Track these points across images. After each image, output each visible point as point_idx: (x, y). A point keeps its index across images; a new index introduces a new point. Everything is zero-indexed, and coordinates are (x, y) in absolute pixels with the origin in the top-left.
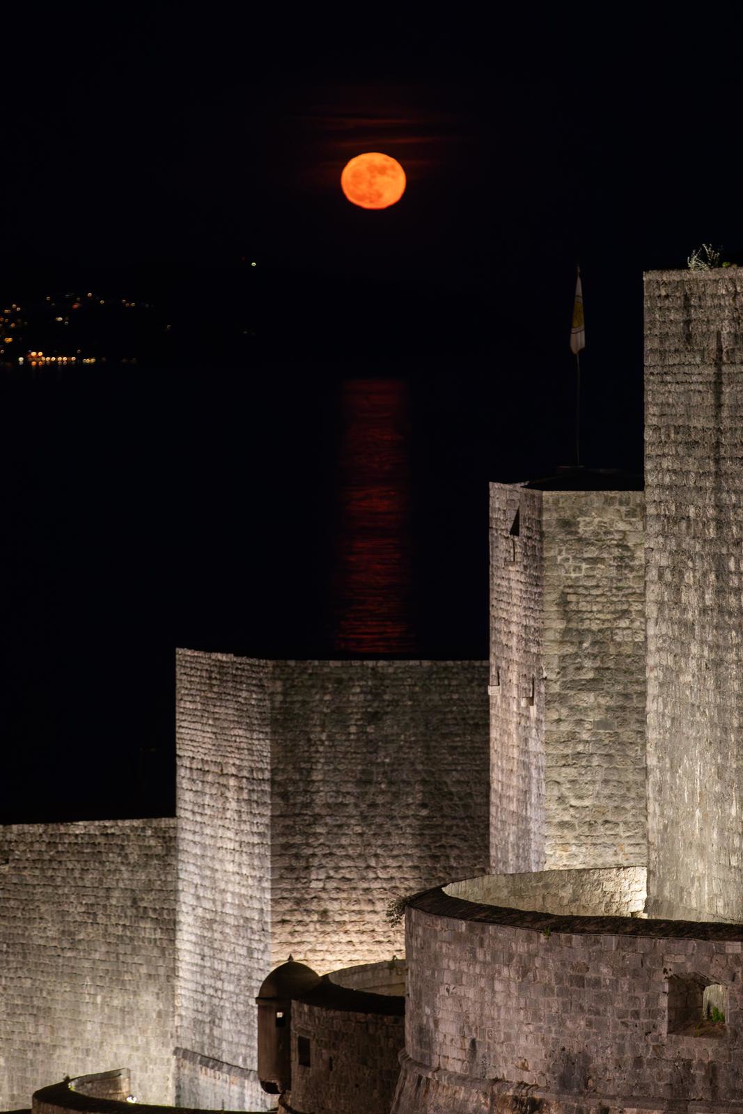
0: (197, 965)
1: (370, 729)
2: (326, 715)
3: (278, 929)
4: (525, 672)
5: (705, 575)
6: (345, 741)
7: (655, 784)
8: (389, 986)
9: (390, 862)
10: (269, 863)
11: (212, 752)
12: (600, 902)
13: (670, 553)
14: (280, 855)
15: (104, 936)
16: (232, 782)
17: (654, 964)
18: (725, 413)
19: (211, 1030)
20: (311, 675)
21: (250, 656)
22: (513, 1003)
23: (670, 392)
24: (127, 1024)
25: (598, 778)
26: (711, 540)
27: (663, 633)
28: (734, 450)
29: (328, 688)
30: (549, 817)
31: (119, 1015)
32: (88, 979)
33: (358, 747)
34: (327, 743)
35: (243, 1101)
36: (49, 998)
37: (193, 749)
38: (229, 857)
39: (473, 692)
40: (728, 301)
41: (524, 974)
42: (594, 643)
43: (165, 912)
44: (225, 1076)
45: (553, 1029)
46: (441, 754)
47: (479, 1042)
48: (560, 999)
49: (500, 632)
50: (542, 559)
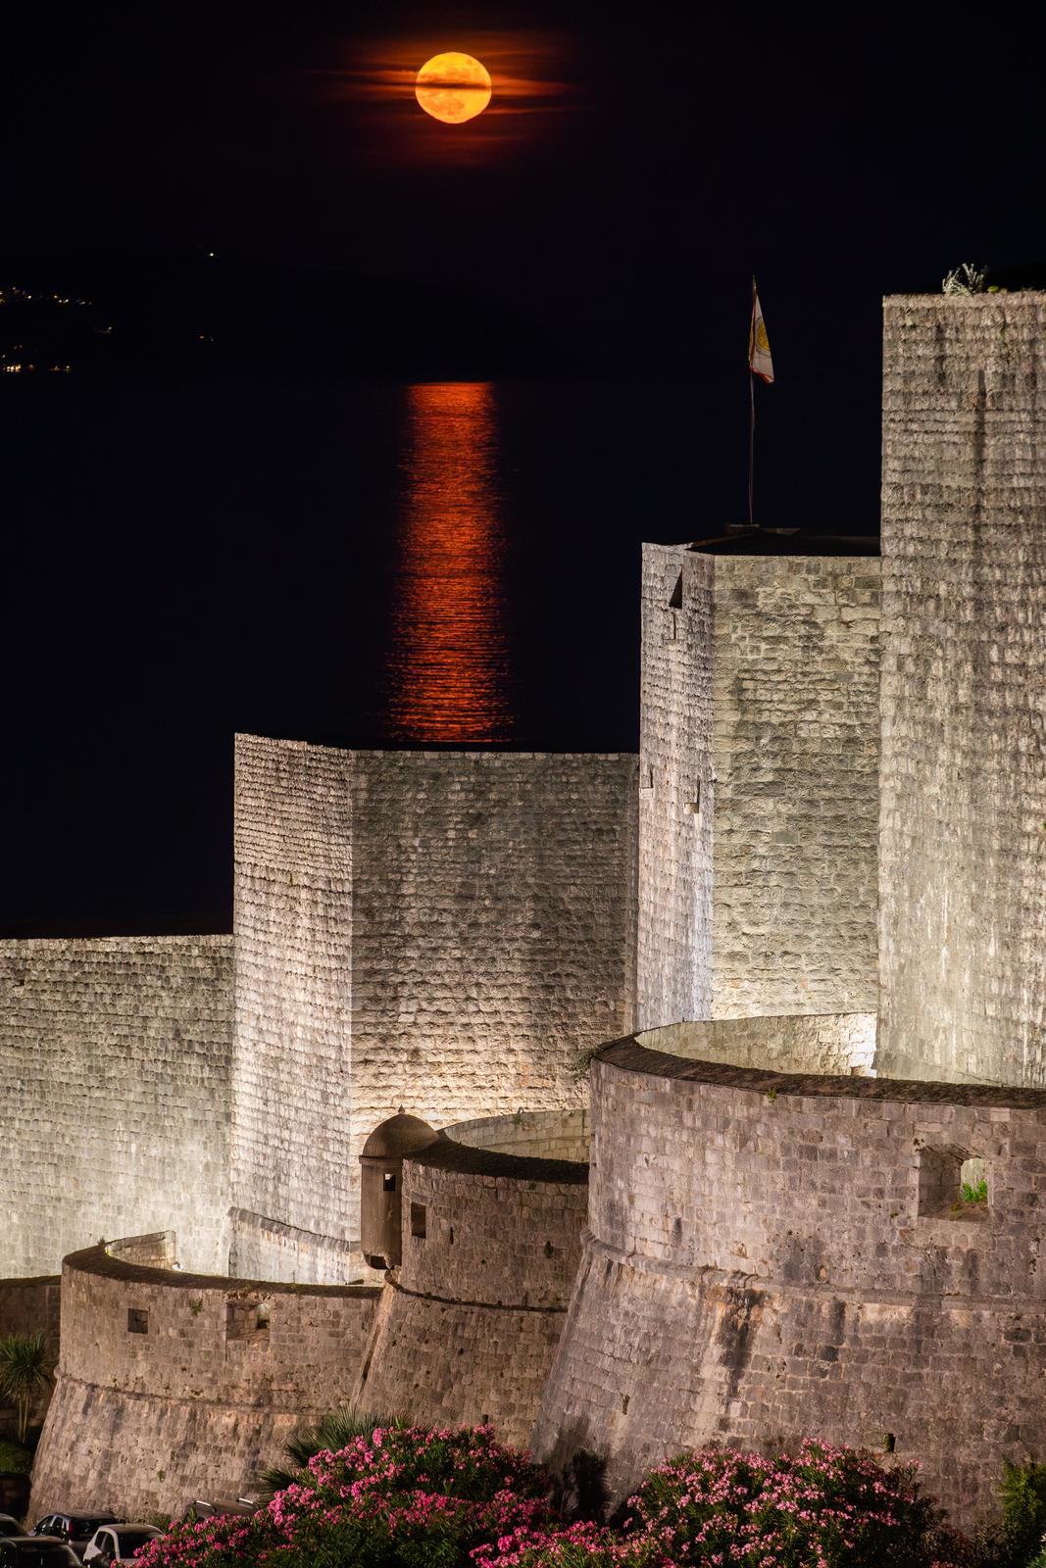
0: (258, 1110)
1: (472, 834)
2: (419, 815)
3: (360, 1070)
4: (687, 772)
5: (958, 665)
6: (442, 848)
7: (888, 915)
8: (513, 1143)
9: (494, 993)
10: (349, 991)
11: (279, 858)
12: (816, 1055)
13: (913, 638)
14: (363, 983)
15: (140, 1073)
16: (304, 894)
17: (903, 1133)
18: (988, 470)
19: (276, 1188)
20: (401, 768)
21: (328, 745)
22: (728, 1177)
23: (916, 443)
24: (167, 1177)
25: (777, 901)
26: (968, 624)
27: (903, 735)
28: (1000, 516)
29: (422, 785)
30: (718, 946)
31: (158, 1167)
32: (120, 1123)
33: (457, 855)
34: (420, 850)
35: (316, 1272)
36: (73, 1145)
37: (255, 854)
38: (300, 984)
39: (596, 792)
40: (995, 334)
41: (744, 1142)
42: (774, 739)
43: (215, 1046)
44: (292, 1242)
45: (778, 1209)
46: (556, 865)
47: (686, 1223)
48: (787, 1174)
49: (654, 724)
50: (713, 637)
